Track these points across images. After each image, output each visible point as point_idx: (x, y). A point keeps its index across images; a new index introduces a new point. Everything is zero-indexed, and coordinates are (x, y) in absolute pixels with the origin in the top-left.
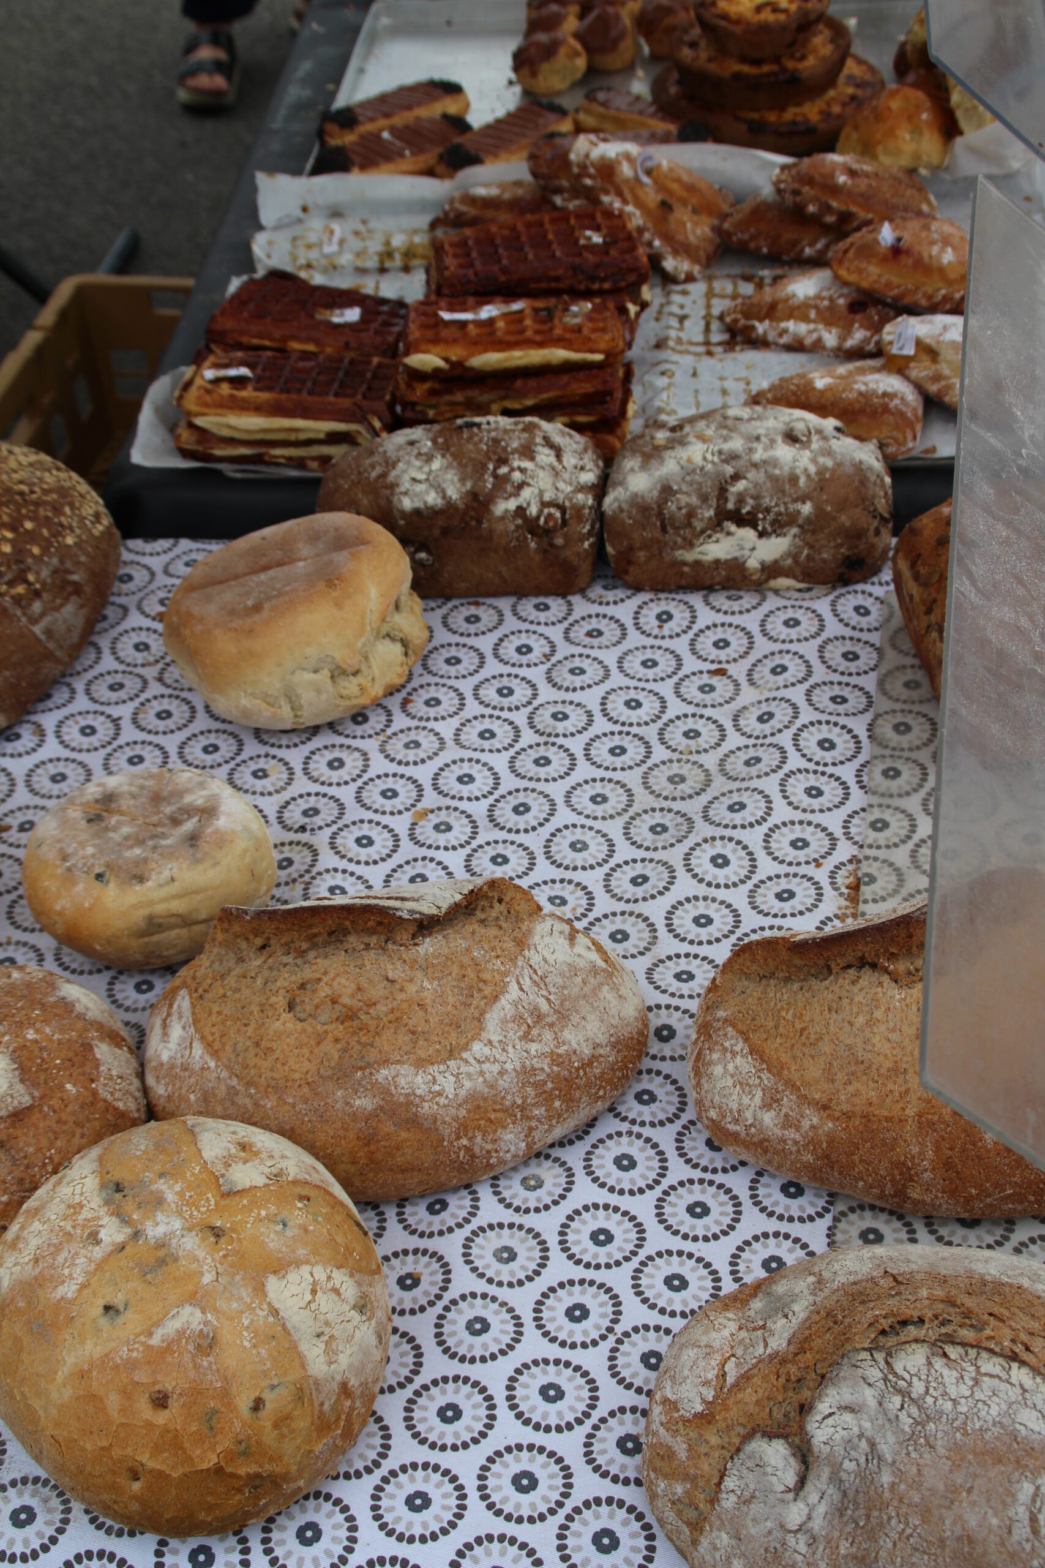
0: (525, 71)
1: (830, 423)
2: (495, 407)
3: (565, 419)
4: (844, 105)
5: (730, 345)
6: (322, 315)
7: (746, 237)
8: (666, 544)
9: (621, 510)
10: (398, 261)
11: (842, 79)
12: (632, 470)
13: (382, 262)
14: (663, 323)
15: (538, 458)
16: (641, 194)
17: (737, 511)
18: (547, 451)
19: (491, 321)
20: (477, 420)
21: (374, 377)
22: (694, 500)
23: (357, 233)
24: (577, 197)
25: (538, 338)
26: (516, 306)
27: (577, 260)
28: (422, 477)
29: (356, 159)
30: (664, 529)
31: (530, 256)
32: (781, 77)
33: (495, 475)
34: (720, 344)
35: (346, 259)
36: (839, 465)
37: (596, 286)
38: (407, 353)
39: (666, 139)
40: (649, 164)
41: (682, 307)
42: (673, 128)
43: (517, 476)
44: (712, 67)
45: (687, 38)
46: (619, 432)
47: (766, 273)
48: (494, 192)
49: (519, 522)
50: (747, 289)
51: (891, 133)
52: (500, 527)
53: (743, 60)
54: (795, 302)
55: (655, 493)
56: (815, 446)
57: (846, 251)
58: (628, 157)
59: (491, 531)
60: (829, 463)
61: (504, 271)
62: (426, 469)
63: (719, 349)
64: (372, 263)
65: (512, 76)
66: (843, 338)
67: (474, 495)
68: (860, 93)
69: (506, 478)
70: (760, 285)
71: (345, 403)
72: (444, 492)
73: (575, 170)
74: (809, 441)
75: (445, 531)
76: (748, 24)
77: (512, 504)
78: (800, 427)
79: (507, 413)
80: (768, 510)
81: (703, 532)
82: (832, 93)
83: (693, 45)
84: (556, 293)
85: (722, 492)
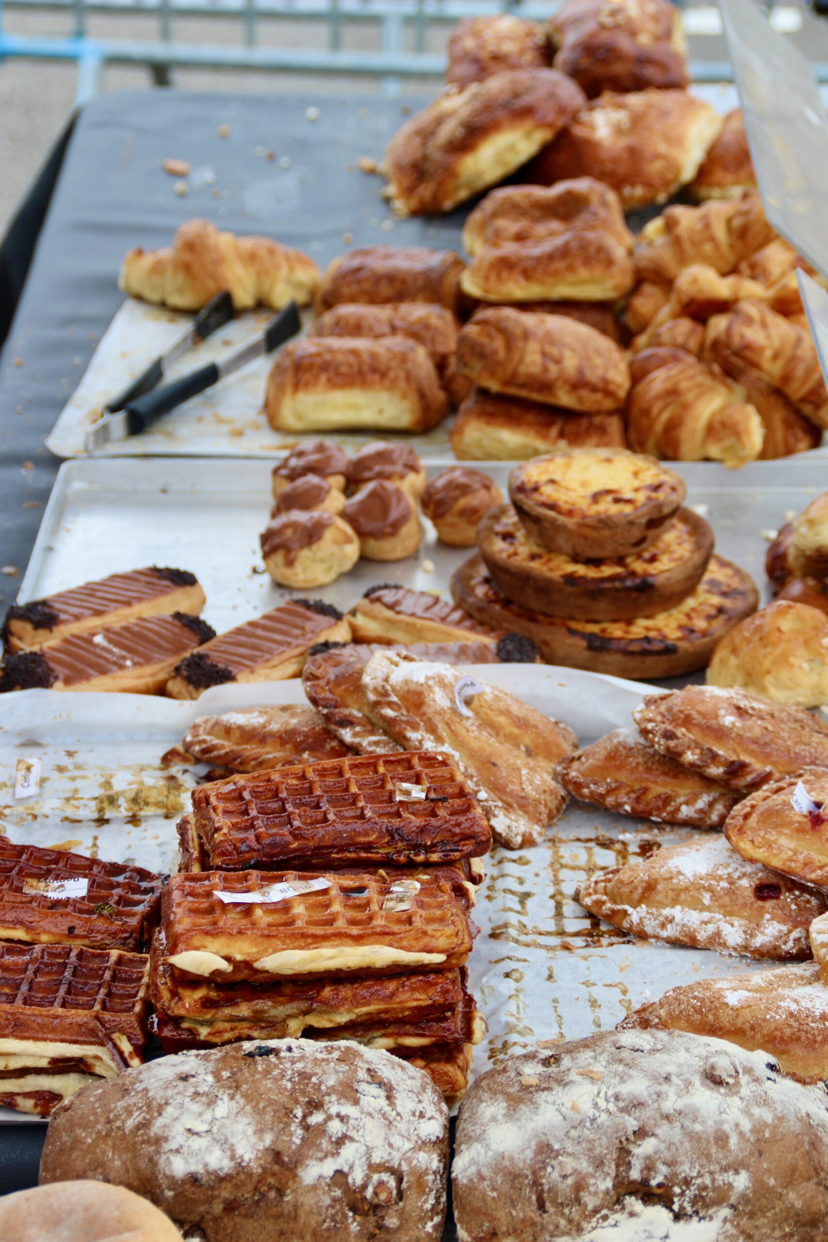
0: (278, 558)
1: (761, 1058)
2: (294, 1025)
3: (389, 1042)
4: (709, 618)
5: (592, 935)
6: (34, 888)
7: (602, 790)
8: (543, 1228)
9: (482, 1178)
10: (124, 810)
11: (702, 587)
12: (494, 1119)
13: (101, 810)
14: (498, 903)
15: (364, 1101)
16: (461, 731)
17: (645, 1182)
18: (374, 1090)
19: (285, 906)
20: (273, 1043)
21: (114, 978)
22: (584, 1166)
23: (61, 769)
24: (372, 733)
25: (355, 931)
26: (320, 883)
27: (396, 822)
28: (201, 1127)
29: (60, 671)
30: (541, 1207)
31: (331, 816)
32: (629, 583)
33: (307, 1128)
34: (577, 934)
35: (50, 805)
36: (781, 1119)
37: (421, 858)
38: (173, 951)
39: (480, 657)
40: (469, 691)
41: (521, 881)
42: (490, 642)
43: (335, 1128)
44: (535, 565)
45: (498, 528)
46: (460, 1061)
47: (632, 838)
48: (254, 720)
49: (338, 1193)
50: (607, 858)
51: (784, 660)
52: (308, 1201)
53: (575, 559)
54: (682, 881)
55: (529, 1154)
56: (745, 1091)
57: (746, 817)
58: (442, 683)
59: (296, 1207)
60: (768, 1117)
61: (296, 835)
62: (208, 1116)
63: (579, 942)
64: (89, 812)
65: (260, 564)
66: (750, 934)
67: (277, 1155)
68: (727, 603)
69: (320, 1130)
70: (623, 854)
71: (80, 1016)
72: (232, 1150)
73: (372, 697)
74: (737, 1084)
75: (230, 1207)
76: (584, 516)
77: (328, 1168)
78: (723, 1065)
79: (310, 1033)
80: (687, 1182)
81: (596, 1211)
82: (690, 603)
83: (507, 536)
84: (369, 866)
85: (624, 1154)
